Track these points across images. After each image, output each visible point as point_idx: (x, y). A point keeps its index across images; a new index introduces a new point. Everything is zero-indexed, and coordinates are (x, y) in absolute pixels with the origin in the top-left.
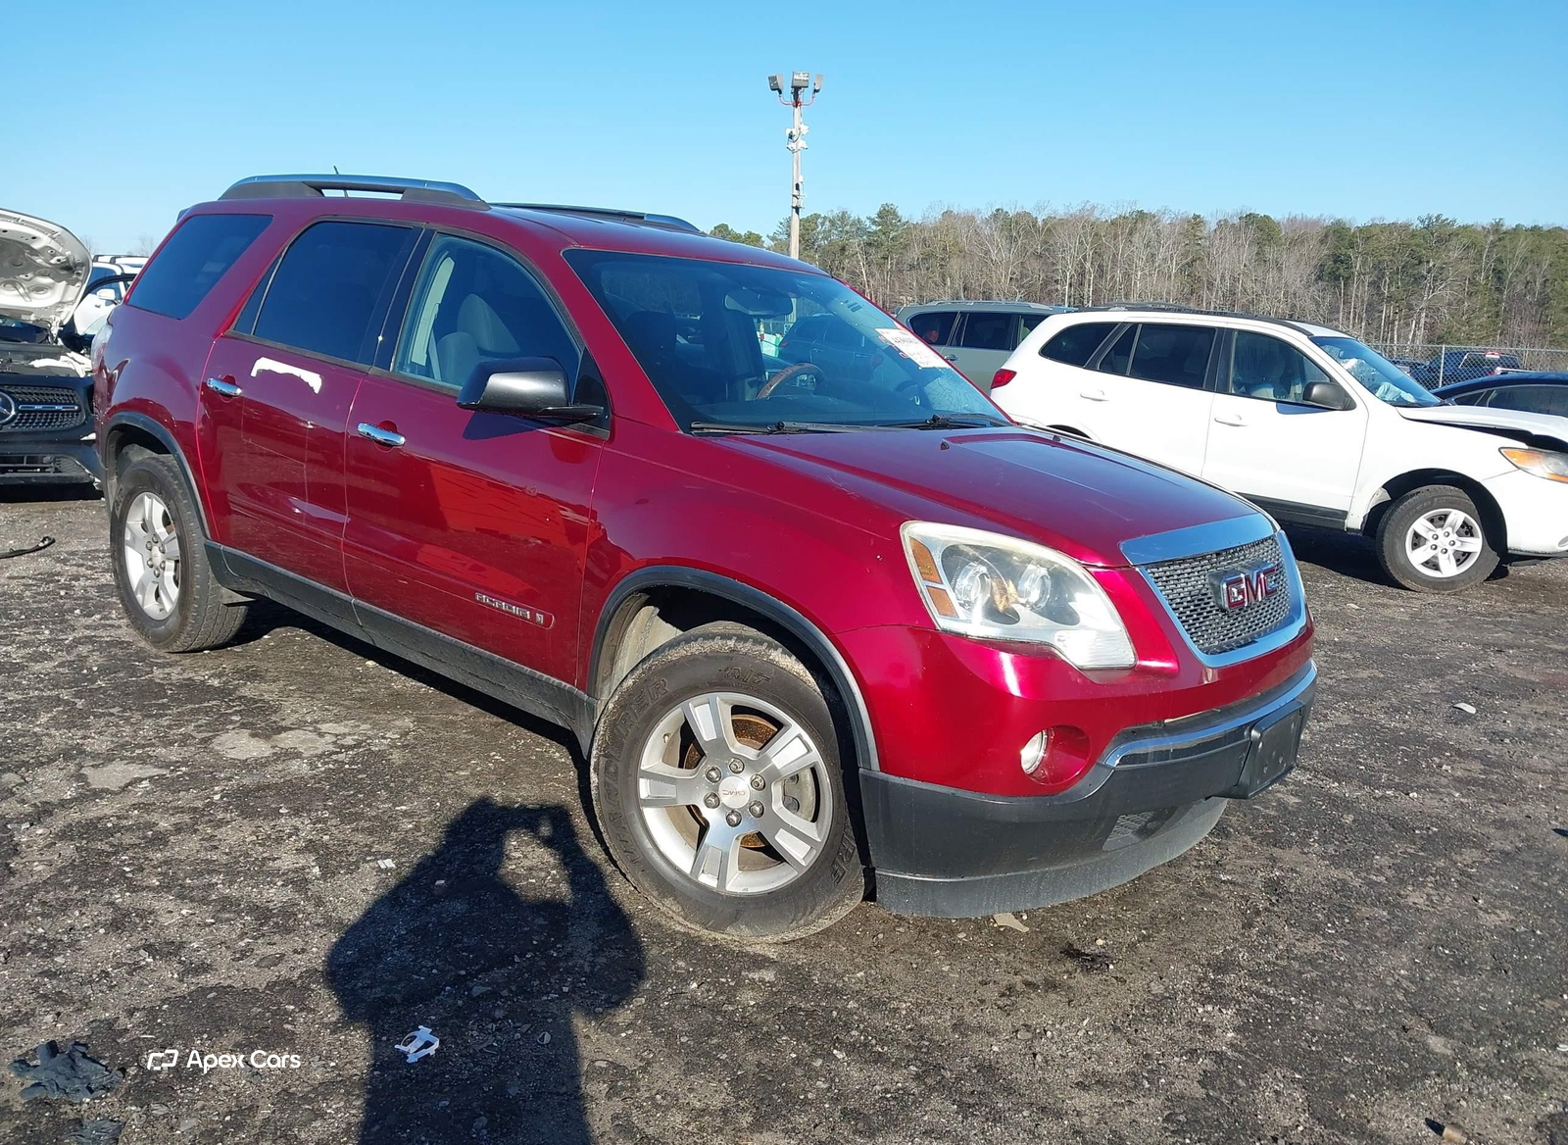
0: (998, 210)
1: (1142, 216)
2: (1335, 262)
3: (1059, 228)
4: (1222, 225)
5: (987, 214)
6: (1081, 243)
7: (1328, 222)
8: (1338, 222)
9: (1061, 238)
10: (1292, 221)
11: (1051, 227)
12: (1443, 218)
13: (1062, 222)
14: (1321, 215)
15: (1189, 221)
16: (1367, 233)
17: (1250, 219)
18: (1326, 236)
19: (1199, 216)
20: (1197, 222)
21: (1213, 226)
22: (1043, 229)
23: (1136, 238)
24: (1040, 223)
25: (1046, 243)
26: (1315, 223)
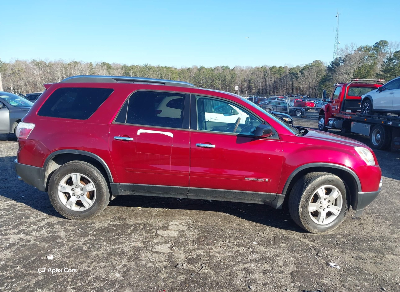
0: (33, 60)
1: (76, 63)
2: (126, 74)
3: (53, 65)
4: (97, 65)
5: (30, 61)
6: (61, 70)
7: (123, 65)
8: (125, 65)
9: (54, 68)
10: (114, 64)
11: (51, 66)
12: (149, 64)
13: (54, 64)
14: (120, 63)
15: (89, 64)
16: (133, 67)
17: (104, 64)
18: (123, 68)
19: (91, 63)
20: (91, 64)
21: (95, 65)
22: (49, 66)
23: (76, 68)
24: (47, 64)
25: (50, 69)
26: (119, 65)
